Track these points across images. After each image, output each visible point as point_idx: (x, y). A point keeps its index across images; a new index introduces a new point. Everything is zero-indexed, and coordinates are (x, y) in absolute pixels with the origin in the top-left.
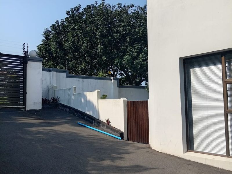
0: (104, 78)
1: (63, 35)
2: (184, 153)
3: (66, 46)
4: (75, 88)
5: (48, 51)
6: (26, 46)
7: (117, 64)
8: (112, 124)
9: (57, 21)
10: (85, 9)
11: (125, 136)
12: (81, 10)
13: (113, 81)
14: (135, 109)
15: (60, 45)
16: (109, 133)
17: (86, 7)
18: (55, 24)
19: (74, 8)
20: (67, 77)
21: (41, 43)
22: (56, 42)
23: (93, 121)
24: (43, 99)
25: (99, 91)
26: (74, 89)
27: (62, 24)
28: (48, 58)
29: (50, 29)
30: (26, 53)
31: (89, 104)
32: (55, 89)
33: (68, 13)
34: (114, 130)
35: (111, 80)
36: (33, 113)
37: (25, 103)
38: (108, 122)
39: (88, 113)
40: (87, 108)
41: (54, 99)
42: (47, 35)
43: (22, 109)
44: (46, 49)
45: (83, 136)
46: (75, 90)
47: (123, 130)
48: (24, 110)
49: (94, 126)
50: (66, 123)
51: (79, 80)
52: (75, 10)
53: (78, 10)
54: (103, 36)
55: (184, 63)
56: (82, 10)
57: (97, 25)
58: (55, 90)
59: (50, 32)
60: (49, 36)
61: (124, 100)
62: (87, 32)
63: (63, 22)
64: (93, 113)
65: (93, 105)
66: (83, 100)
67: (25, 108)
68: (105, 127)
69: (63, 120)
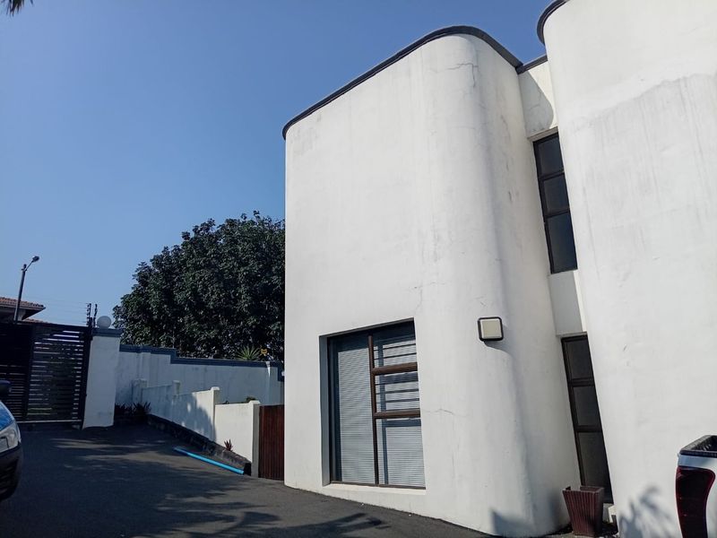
0: (251, 364)
1: (177, 274)
2: (324, 485)
3: (179, 297)
4: (179, 384)
5: (143, 309)
6: (93, 308)
7: (276, 334)
8: (235, 449)
9: (166, 248)
10: (223, 227)
11: (255, 470)
12: (214, 230)
13: (269, 368)
14: (271, 420)
15: (168, 295)
16: (228, 465)
17: (223, 222)
18: (160, 253)
19: (199, 225)
20: (173, 362)
21: (130, 292)
22: (162, 290)
23: (204, 445)
24: (117, 407)
25: (218, 388)
26: (175, 387)
27: (176, 255)
28: (142, 323)
29: (150, 264)
30: (91, 321)
31: (200, 414)
32: (144, 387)
33: (186, 236)
34: (237, 459)
35: (266, 366)
36: (96, 433)
37: (81, 414)
38: (229, 446)
39: (197, 431)
40: (196, 423)
41: (139, 407)
42: (144, 277)
43: (75, 426)
44: (139, 303)
45: (174, 469)
46: (178, 388)
47: (250, 459)
48: (78, 427)
49: (205, 454)
50: (153, 449)
51: (197, 369)
52: (201, 229)
53: (208, 229)
54: (251, 279)
55: (328, 344)
56: (216, 230)
57: (240, 259)
58: (142, 390)
59: (151, 270)
60: (147, 278)
61: (255, 405)
62: (222, 272)
63: (177, 249)
64: (206, 431)
65: (206, 416)
66: (189, 408)
67: (81, 424)
68: (222, 454)
69: (149, 445)
